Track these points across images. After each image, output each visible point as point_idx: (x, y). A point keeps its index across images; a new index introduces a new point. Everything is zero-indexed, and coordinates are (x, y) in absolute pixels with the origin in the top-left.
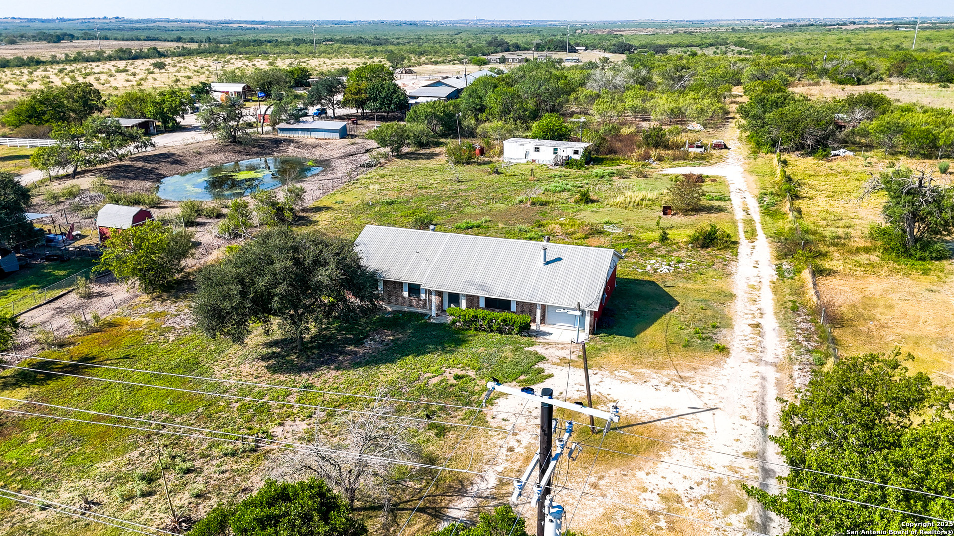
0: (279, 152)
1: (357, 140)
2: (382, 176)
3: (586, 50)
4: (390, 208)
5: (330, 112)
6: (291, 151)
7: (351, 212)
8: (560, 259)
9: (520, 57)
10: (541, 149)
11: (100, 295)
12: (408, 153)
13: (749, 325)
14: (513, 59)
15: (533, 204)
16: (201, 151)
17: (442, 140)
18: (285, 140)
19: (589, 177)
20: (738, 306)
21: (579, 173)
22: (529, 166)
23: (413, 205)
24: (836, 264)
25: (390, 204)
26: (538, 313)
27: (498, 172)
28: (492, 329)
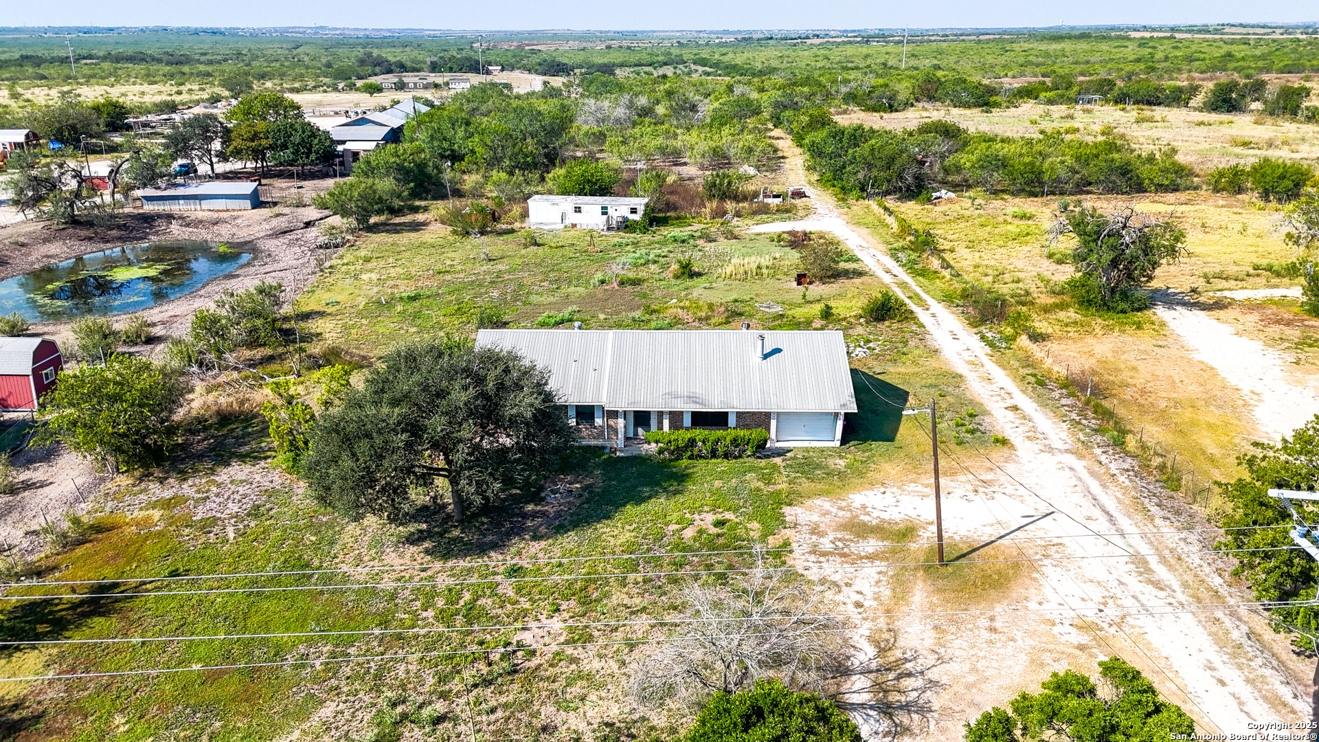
0: (156, 233)
1: (277, 210)
2: (367, 260)
3: (502, 70)
4: (417, 304)
5: (203, 169)
6: (177, 232)
7: (360, 314)
8: (778, 350)
9: (425, 82)
10: (584, 208)
11: (28, 486)
12: (376, 224)
13: (1006, 408)
14: (415, 84)
15: (622, 283)
16: (22, 239)
17: (417, 203)
18: (159, 216)
19: (663, 243)
20: (976, 388)
21: (647, 238)
22: (572, 232)
23: (449, 298)
24: (1041, 326)
25: (413, 299)
26: (773, 423)
27: (536, 244)
28: (714, 454)
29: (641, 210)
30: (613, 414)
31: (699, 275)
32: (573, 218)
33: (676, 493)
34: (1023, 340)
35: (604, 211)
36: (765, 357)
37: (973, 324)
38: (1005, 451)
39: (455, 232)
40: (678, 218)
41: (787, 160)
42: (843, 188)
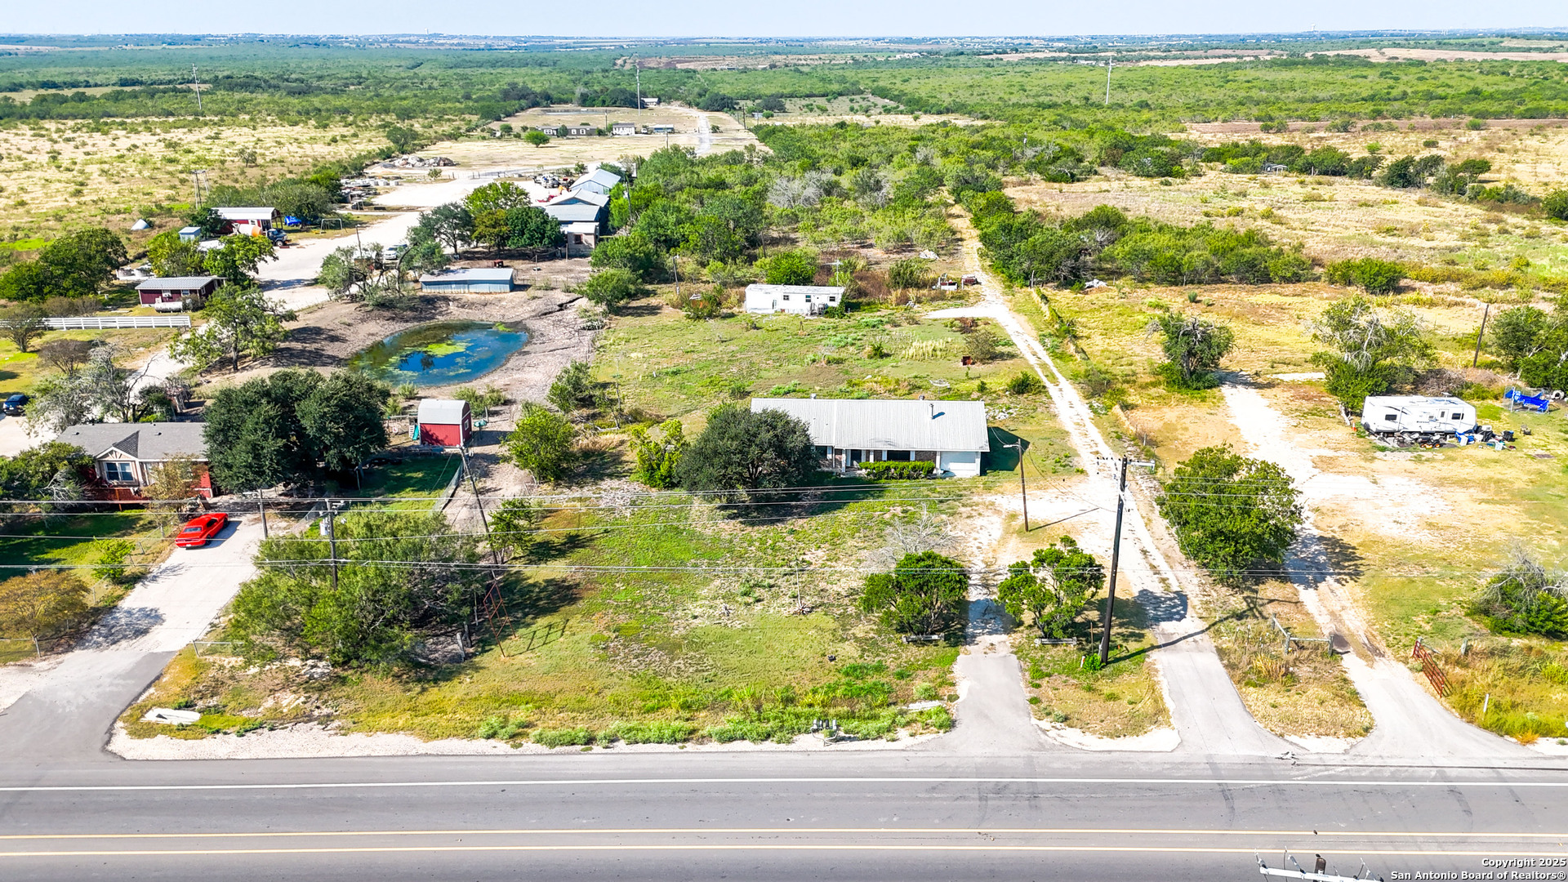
0: (441, 313)
1: (531, 292)
2: (627, 340)
3: (659, 103)
4: (679, 377)
6: (456, 312)
7: (641, 385)
8: (942, 414)
9: (588, 128)
10: (791, 296)
13: (1091, 453)
14: (578, 130)
15: (829, 362)
16: (343, 319)
17: (649, 287)
18: (439, 299)
19: (857, 327)
20: (1076, 441)
21: (844, 322)
22: (782, 317)
23: (701, 373)
24: (1132, 399)
25: (675, 373)
26: (938, 458)
27: (756, 328)
28: (901, 476)
29: (839, 298)
30: (839, 452)
31: (888, 355)
32: (781, 304)
33: (878, 497)
34: (1117, 409)
35: (808, 299)
36: (934, 417)
37: (1087, 397)
39: (688, 317)
40: (868, 304)
41: (965, 243)
42: (1010, 277)
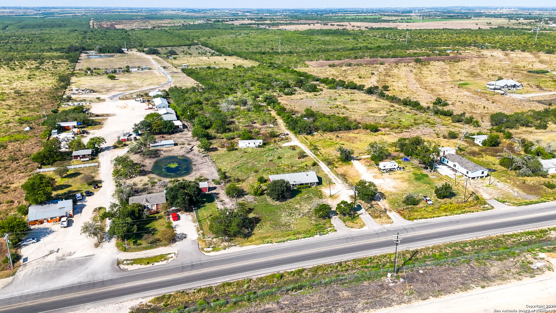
0: (160, 155)
1: (180, 146)
3: (128, 50)
8: (308, 174)
10: (250, 143)
13: (334, 179)
14: (119, 71)
15: (270, 161)
18: (158, 150)
19: (269, 150)
20: (330, 176)
21: (265, 149)
22: (249, 148)
23: (243, 167)
24: (336, 165)
27: (246, 152)
28: (303, 188)
29: (262, 143)
31: (281, 158)
32: (248, 145)
33: (301, 193)
34: (334, 168)
35: (254, 144)
37: (327, 166)
38: (334, 185)
39: (228, 150)
40: (268, 143)
41: (278, 120)
42: (295, 132)
